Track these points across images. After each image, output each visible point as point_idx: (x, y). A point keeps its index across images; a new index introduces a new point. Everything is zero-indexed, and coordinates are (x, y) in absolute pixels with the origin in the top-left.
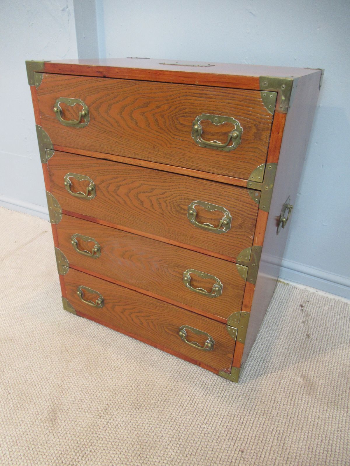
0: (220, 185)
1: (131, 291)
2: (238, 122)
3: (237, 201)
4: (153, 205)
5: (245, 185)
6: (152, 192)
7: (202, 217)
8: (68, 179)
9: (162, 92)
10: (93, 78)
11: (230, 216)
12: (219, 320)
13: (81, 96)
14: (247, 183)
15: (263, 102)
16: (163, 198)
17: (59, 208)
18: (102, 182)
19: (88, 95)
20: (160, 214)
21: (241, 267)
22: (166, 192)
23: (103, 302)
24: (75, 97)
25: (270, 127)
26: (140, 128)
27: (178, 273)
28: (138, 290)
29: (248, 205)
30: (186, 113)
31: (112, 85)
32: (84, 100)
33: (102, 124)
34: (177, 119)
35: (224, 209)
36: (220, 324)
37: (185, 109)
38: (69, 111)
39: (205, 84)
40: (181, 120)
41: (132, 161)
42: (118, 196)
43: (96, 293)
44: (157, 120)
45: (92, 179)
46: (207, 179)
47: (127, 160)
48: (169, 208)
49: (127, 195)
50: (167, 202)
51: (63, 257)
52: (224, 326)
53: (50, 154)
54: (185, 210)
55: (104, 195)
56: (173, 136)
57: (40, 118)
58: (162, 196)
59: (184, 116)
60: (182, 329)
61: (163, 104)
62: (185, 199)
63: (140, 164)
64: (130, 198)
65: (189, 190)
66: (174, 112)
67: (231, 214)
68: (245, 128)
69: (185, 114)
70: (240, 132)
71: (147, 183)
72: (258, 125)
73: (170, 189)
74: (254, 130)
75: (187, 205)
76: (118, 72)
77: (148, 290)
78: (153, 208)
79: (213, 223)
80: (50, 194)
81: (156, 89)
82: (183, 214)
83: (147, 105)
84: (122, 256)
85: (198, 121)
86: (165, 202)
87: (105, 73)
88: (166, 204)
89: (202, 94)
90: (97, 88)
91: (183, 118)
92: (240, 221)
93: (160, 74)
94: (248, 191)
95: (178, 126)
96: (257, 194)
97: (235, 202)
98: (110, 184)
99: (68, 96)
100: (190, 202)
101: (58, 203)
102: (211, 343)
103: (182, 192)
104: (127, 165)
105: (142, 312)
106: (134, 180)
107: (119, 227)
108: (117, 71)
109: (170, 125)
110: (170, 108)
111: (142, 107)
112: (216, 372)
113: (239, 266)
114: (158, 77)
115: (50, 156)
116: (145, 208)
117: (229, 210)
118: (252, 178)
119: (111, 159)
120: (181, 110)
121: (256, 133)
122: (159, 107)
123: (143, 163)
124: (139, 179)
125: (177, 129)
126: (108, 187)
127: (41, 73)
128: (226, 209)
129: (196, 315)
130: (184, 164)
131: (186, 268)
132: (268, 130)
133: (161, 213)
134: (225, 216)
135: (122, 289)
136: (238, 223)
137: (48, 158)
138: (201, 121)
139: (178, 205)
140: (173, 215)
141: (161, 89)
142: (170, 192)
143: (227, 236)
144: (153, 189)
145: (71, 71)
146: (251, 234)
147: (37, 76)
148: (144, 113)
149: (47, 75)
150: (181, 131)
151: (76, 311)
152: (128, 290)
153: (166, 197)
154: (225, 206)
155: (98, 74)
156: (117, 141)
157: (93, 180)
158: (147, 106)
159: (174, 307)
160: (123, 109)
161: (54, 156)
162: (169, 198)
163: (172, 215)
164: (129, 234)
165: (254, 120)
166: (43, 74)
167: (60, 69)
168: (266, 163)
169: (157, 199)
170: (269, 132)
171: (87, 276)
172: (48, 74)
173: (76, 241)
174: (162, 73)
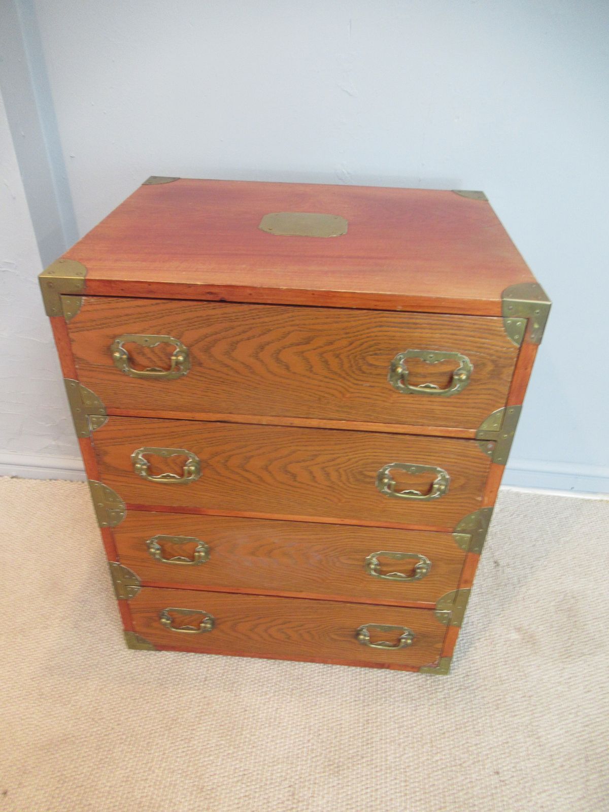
0: (433, 439)
1: (268, 598)
2: (467, 359)
3: (459, 457)
4: (314, 477)
5: (472, 436)
6: (313, 460)
7: (401, 483)
8: (140, 457)
9: (337, 322)
10: (200, 303)
11: (448, 477)
12: (424, 606)
13: (172, 331)
14: (476, 434)
15: (505, 331)
16: (334, 465)
17: (120, 502)
18: (217, 454)
19: (188, 330)
20: (329, 489)
21: (460, 536)
22: (339, 457)
23: (213, 623)
24: (158, 333)
25: (515, 362)
26: (295, 373)
27: (358, 560)
28: (282, 594)
29: (476, 460)
30: (380, 350)
31: (238, 314)
32: (179, 337)
33: (218, 371)
34: (364, 358)
35: (439, 469)
36: (426, 611)
37: (376, 344)
38: (144, 355)
39: (413, 310)
40: (371, 360)
41: (275, 421)
42: (247, 471)
43: (201, 613)
44: (326, 362)
45: (194, 452)
46: (411, 433)
47: (265, 420)
48: (344, 478)
49: (266, 468)
50: (341, 470)
51: (129, 573)
52: (431, 612)
53: (99, 423)
54: (372, 477)
55: (219, 474)
56: (356, 382)
57: (76, 369)
58: (332, 463)
59: (376, 354)
60: (361, 630)
61: (339, 339)
62: (373, 463)
63: (292, 424)
64: (270, 472)
65: (381, 451)
66: (359, 349)
67: (449, 474)
68: (476, 366)
69: (377, 352)
70: (469, 371)
71: (304, 448)
72: (496, 361)
73: (346, 453)
74: (490, 367)
75: (375, 471)
76: (250, 294)
77: (301, 591)
78: (316, 482)
79: (420, 488)
80: (97, 483)
81: (327, 318)
82: (369, 483)
83: (308, 341)
84: (253, 554)
85: (400, 360)
86: (337, 471)
87: (224, 295)
88: (339, 473)
89: (408, 323)
90: (209, 319)
91: (373, 356)
92: (462, 481)
93: (334, 296)
94: (477, 444)
95: (364, 368)
96: (490, 446)
97: (456, 459)
98: (230, 456)
99: (143, 331)
100: (382, 467)
101: (118, 495)
102: (410, 637)
103: (367, 454)
104: (266, 427)
105: (290, 622)
106: (278, 446)
107: (247, 514)
108: (249, 291)
109: (351, 366)
110: (351, 344)
111: (298, 344)
112: (416, 669)
113: (457, 536)
114: (329, 301)
115: (99, 426)
116: (300, 482)
117: (446, 470)
118: (485, 427)
119: (234, 420)
120: (370, 347)
121: (493, 371)
122: (331, 343)
123: (297, 422)
124: (290, 445)
125: (364, 372)
126: (227, 461)
127: (80, 297)
128: (442, 468)
129: (386, 608)
130: (372, 418)
131: (369, 552)
132: (511, 366)
133: (330, 487)
134: (439, 478)
135: (252, 598)
136: (460, 484)
137: (94, 429)
138: (405, 360)
139: (361, 473)
140: (352, 486)
141: (337, 318)
142: (347, 456)
143: (441, 502)
144: (316, 456)
145: (151, 292)
146: (479, 496)
147: (67, 300)
148: (303, 352)
149: (93, 300)
150: (371, 374)
151: (155, 646)
152: (264, 598)
153: (339, 464)
154: (440, 465)
155: (210, 297)
156: (248, 394)
157: (196, 454)
158: (308, 343)
159: (349, 605)
160: (262, 348)
161: (108, 425)
162: (344, 465)
163: (348, 487)
164: (268, 522)
165: (491, 355)
166: (84, 298)
167: (122, 290)
168: (506, 406)
169: (323, 468)
170: (513, 368)
171: (180, 592)
172: (95, 298)
173: (157, 546)
174: (338, 295)
